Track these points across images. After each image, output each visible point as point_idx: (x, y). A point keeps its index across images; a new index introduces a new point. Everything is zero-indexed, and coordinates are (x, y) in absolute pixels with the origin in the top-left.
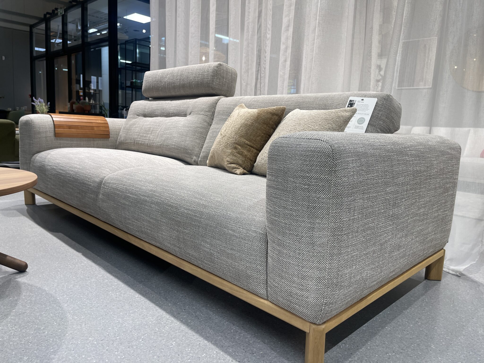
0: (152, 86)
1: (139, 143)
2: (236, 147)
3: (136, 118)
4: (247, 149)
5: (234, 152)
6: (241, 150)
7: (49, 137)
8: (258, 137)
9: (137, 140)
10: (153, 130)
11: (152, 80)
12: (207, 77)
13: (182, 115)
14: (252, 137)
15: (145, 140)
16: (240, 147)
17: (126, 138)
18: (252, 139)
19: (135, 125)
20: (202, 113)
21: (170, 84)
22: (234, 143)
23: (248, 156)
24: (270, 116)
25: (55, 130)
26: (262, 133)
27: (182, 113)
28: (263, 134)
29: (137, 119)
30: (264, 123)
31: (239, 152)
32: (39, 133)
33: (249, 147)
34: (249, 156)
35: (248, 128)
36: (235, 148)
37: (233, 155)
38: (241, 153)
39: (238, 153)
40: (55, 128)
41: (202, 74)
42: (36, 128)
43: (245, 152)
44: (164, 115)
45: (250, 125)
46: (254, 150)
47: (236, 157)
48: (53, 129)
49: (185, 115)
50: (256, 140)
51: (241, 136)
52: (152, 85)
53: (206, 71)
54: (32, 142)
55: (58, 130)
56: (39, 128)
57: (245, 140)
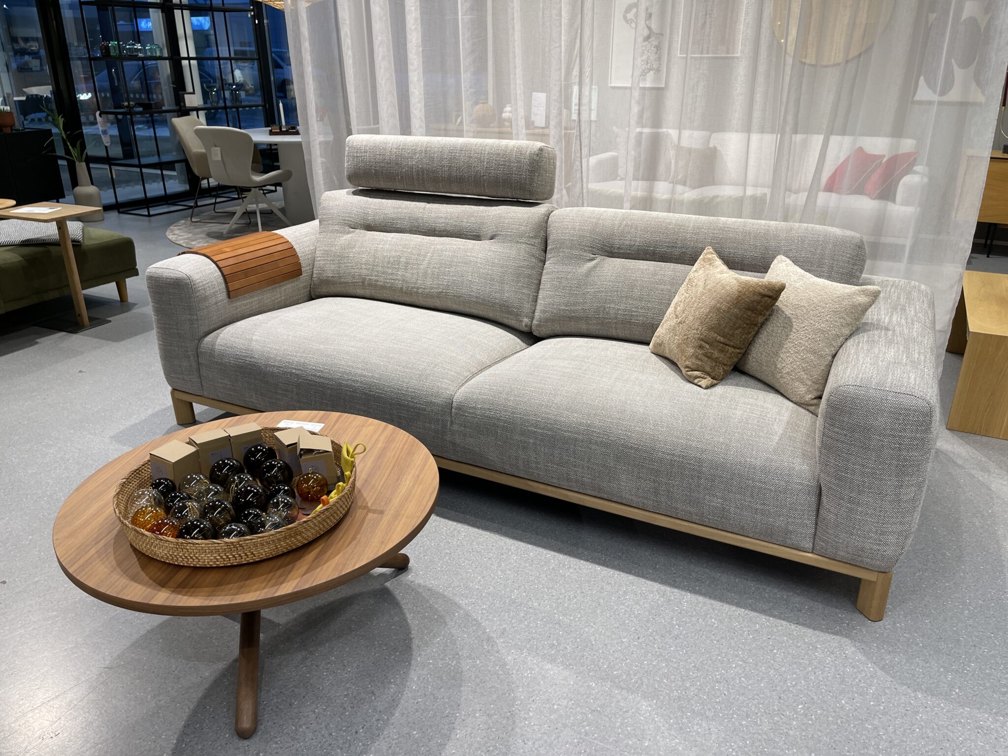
0: (374, 170)
1: (376, 286)
2: (701, 344)
3: (349, 233)
4: (719, 348)
5: (699, 354)
6: (710, 351)
7: (220, 301)
8: (737, 329)
9: (370, 279)
10: (407, 263)
11: (375, 159)
12: (519, 171)
13: (469, 237)
14: (726, 330)
15: (393, 281)
16: (708, 346)
17: (339, 274)
18: (728, 333)
19: (354, 247)
20: (524, 240)
21: (423, 172)
22: (699, 339)
23: (721, 359)
24: (758, 298)
25: (227, 287)
26: (744, 323)
27: (469, 234)
28: (745, 325)
29: (354, 234)
30: (748, 309)
31: (706, 353)
32: (206, 298)
33: (722, 345)
34: (723, 358)
35: (722, 315)
36: (701, 347)
37: (697, 357)
38: (709, 355)
39: (705, 355)
40: (226, 282)
41: (504, 165)
42: (199, 291)
43: (716, 354)
44: (420, 232)
45: (724, 311)
46: (730, 348)
47: (701, 360)
48: (224, 285)
49: (477, 238)
50: (733, 334)
51: (711, 329)
52: (373, 167)
53: (513, 159)
54: (195, 317)
55: (234, 285)
56: (204, 289)
57: (716, 335)
